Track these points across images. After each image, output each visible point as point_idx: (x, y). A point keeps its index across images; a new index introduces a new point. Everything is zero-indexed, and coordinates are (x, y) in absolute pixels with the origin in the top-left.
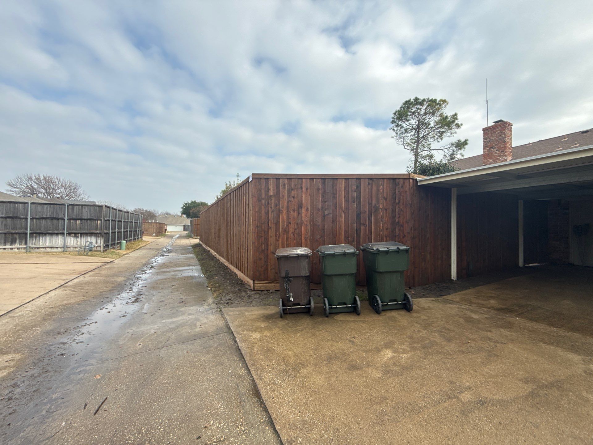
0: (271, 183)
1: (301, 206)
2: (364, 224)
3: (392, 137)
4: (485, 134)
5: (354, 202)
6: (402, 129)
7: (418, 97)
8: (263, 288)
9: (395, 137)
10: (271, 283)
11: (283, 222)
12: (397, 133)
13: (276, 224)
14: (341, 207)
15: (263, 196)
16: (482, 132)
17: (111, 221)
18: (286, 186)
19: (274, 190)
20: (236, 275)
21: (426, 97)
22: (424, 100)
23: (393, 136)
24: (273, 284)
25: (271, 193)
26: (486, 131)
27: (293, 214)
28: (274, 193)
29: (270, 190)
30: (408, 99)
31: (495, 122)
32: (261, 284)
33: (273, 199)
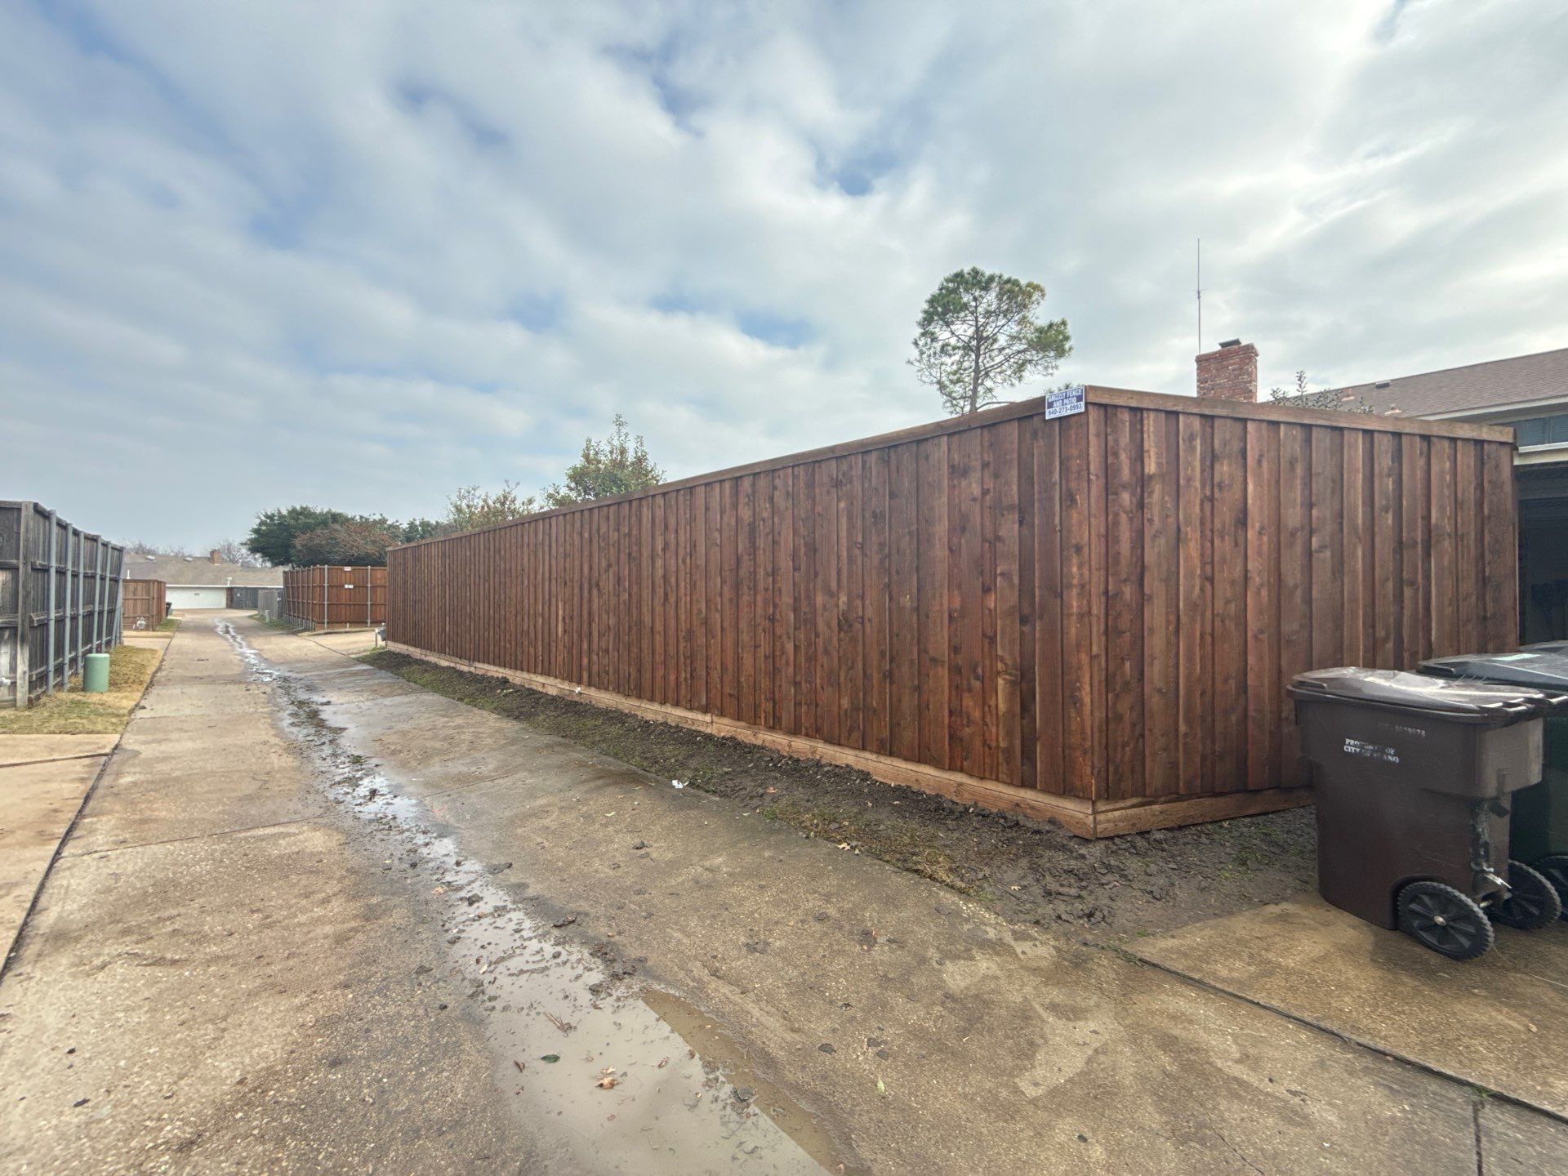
0: (1152, 429)
1: (1242, 521)
2: (1412, 583)
3: (909, 362)
4: (1200, 369)
5: (1387, 511)
6: (935, 344)
7: (980, 268)
8: (1123, 827)
9: (917, 364)
10: (1150, 803)
11: (1190, 575)
12: (922, 353)
13: (1167, 580)
14: (1355, 527)
15: (1126, 474)
16: (1195, 366)
17: (53, 571)
18: (1198, 441)
19: (1159, 456)
20: (865, 776)
21: (998, 273)
22: (991, 279)
23: (912, 359)
24: (1156, 808)
25: (1151, 467)
26: (1204, 364)
27: (1224, 546)
28: (1159, 464)
29: (1146, 455)
30: (956, 270)
31: (1223, 345)
32: (1117, 813)
33: (1157, 488)
